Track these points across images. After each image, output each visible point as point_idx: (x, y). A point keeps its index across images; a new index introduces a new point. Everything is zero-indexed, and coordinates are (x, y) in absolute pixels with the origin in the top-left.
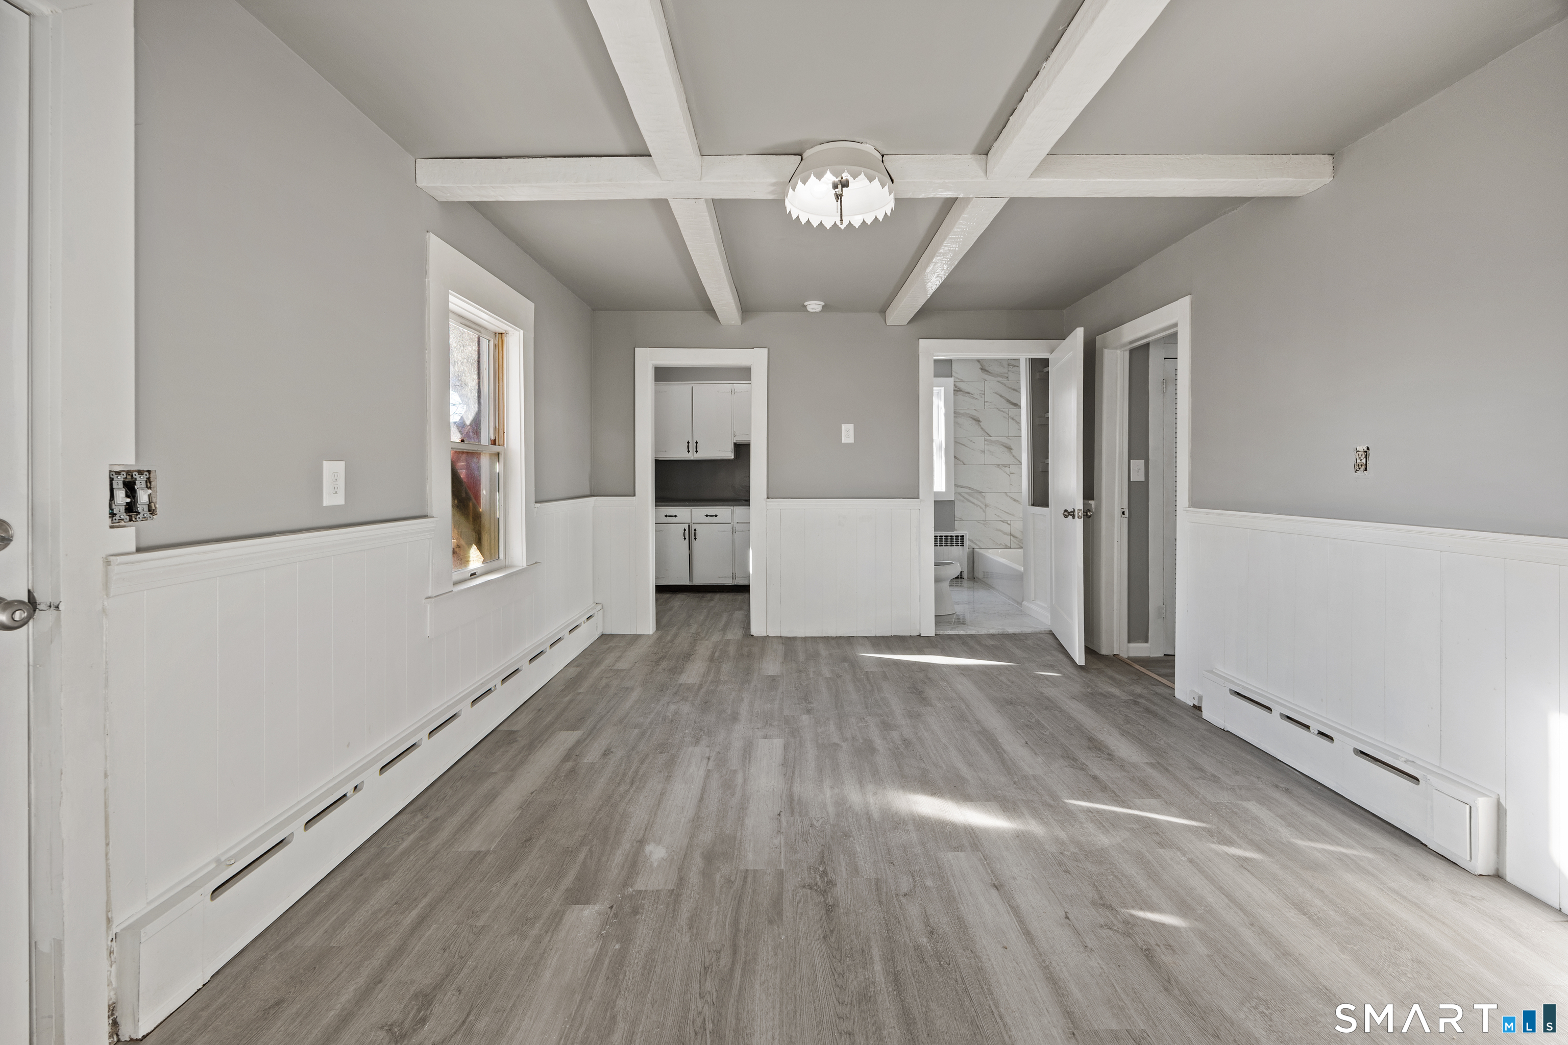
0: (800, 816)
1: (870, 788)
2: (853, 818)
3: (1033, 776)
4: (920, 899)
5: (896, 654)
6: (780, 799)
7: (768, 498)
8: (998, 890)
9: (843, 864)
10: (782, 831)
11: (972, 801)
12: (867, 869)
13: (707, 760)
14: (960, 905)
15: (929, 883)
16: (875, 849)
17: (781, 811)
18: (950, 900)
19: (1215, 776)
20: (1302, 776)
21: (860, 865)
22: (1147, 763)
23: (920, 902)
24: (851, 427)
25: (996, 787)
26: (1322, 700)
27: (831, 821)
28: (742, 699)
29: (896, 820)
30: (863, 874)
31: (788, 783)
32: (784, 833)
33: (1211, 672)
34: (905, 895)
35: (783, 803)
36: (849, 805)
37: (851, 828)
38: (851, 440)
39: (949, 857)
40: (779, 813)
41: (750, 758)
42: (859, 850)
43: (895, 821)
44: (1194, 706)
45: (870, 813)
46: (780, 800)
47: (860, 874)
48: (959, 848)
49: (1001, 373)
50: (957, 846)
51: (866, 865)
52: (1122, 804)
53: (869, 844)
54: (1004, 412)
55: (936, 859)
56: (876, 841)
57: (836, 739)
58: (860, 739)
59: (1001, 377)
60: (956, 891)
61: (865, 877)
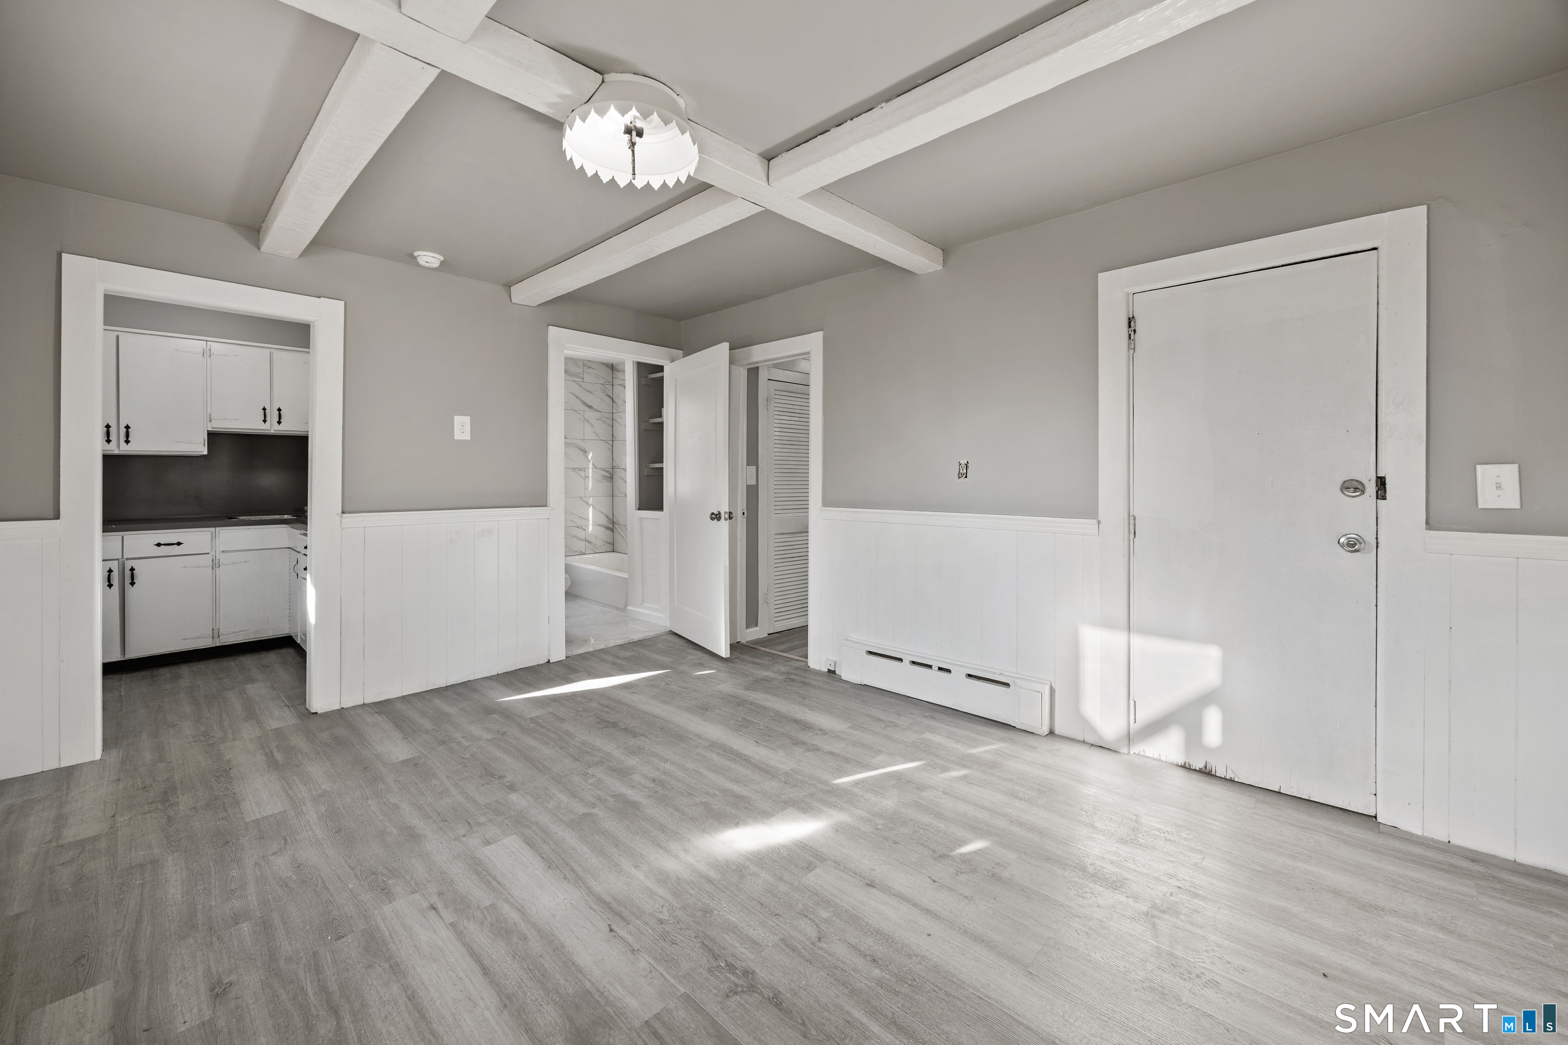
0: (637, 918)
1: (675, 847)
2: (693, 889)
3: (791, 770)
4: (833, 935)
5: (543, 689)
6: (592, 911)
7: (343, 512)
8: (874, 887)
9: (737, 945)
10: (636, 949)
11: (773, 816)
12: (763, 935)
13: (433, 912)
14: (866, 920)
15: (824, 914)
16: (747, 909)
17: (609, 925)
18: (854, 920)
19: (893, 722)
20: (929, 704)
21: (753, 935)
22: (848, 727)
23: (837, 938)
24: (467, 420)
25: (776, 793)
26: (937, 645)
27: (676, 905)
28: (396, 807)
29: (734, 868)
30: (766, 943)
31: (580, 887)
32: (640, 949)
33: (847, 640)
34: (819, 939)
35: (601, 914)
36: (674, 877)
37: (703, 900)
38: (467, 437)
39: (811, 879)
40: (609, 929)
41: (495, 879)
42: (734, 919)
43: (734, 870)
44: (829, 671)
45: (704, 874)
46: (594, 913)
47: (763, 945)
48: (810, 868)
49: (577, 373)
50: (807, 865)
51: (758, 932)
52: (868, 767)
53: (737, 908)
54: (579, 414)
55: (806, 888)
56: (739, 901)
57: (581, 809)
58: (607, 797)
59: (578, 377)
60: (850, 908)
61: (769, 944)
